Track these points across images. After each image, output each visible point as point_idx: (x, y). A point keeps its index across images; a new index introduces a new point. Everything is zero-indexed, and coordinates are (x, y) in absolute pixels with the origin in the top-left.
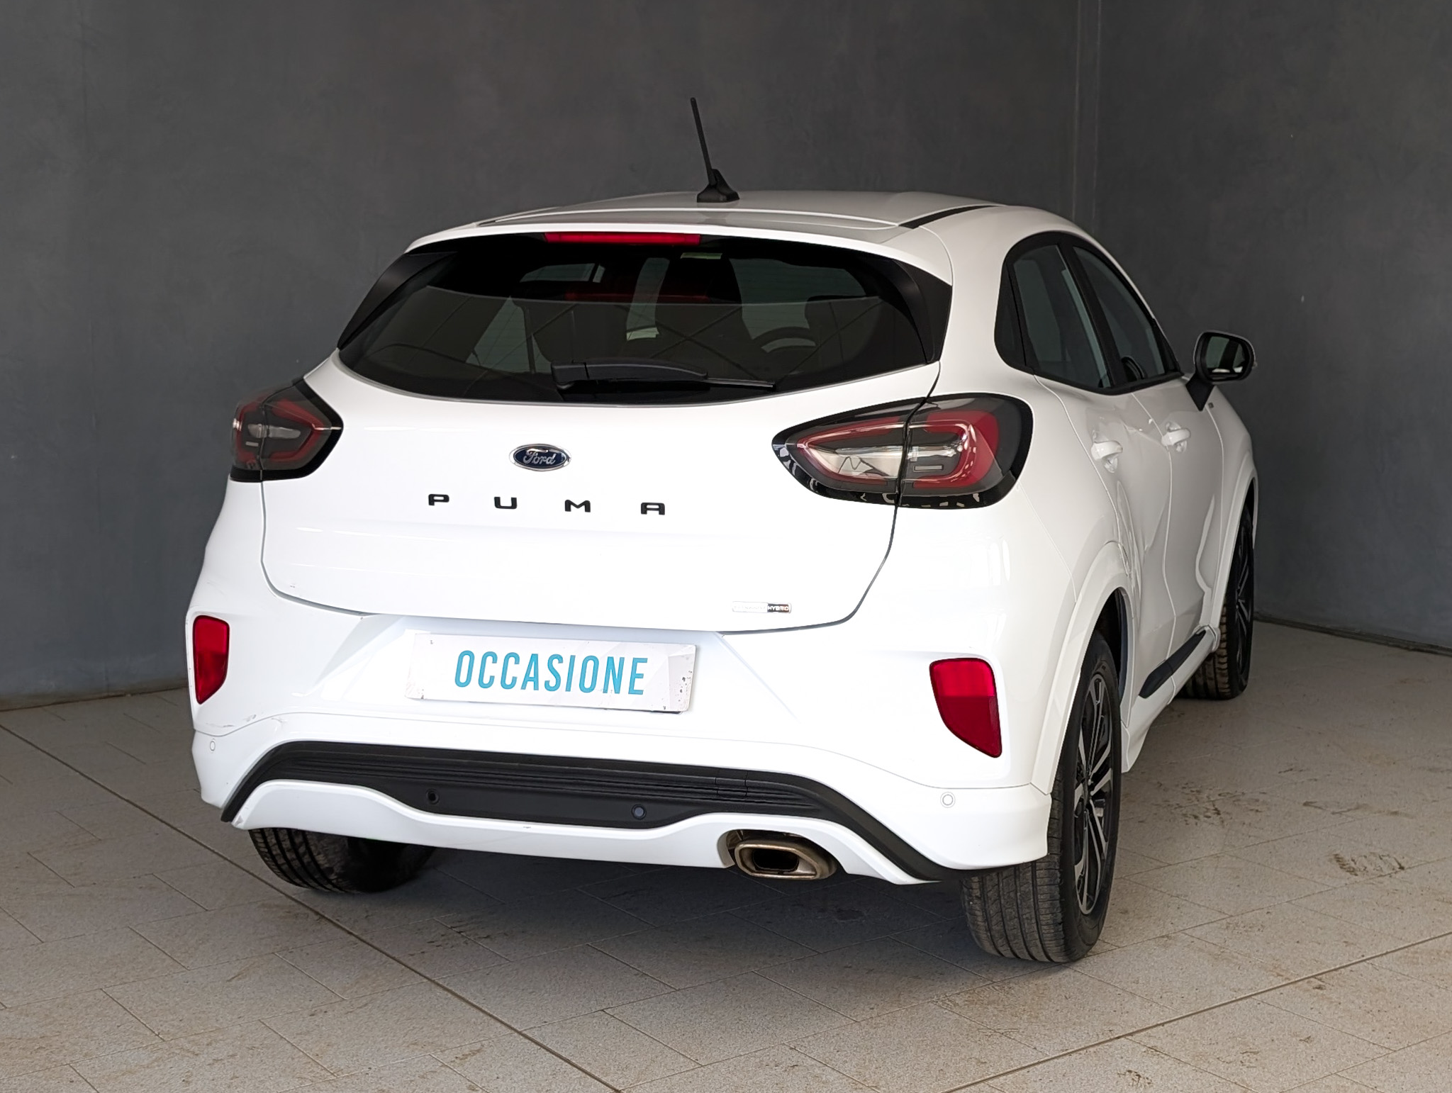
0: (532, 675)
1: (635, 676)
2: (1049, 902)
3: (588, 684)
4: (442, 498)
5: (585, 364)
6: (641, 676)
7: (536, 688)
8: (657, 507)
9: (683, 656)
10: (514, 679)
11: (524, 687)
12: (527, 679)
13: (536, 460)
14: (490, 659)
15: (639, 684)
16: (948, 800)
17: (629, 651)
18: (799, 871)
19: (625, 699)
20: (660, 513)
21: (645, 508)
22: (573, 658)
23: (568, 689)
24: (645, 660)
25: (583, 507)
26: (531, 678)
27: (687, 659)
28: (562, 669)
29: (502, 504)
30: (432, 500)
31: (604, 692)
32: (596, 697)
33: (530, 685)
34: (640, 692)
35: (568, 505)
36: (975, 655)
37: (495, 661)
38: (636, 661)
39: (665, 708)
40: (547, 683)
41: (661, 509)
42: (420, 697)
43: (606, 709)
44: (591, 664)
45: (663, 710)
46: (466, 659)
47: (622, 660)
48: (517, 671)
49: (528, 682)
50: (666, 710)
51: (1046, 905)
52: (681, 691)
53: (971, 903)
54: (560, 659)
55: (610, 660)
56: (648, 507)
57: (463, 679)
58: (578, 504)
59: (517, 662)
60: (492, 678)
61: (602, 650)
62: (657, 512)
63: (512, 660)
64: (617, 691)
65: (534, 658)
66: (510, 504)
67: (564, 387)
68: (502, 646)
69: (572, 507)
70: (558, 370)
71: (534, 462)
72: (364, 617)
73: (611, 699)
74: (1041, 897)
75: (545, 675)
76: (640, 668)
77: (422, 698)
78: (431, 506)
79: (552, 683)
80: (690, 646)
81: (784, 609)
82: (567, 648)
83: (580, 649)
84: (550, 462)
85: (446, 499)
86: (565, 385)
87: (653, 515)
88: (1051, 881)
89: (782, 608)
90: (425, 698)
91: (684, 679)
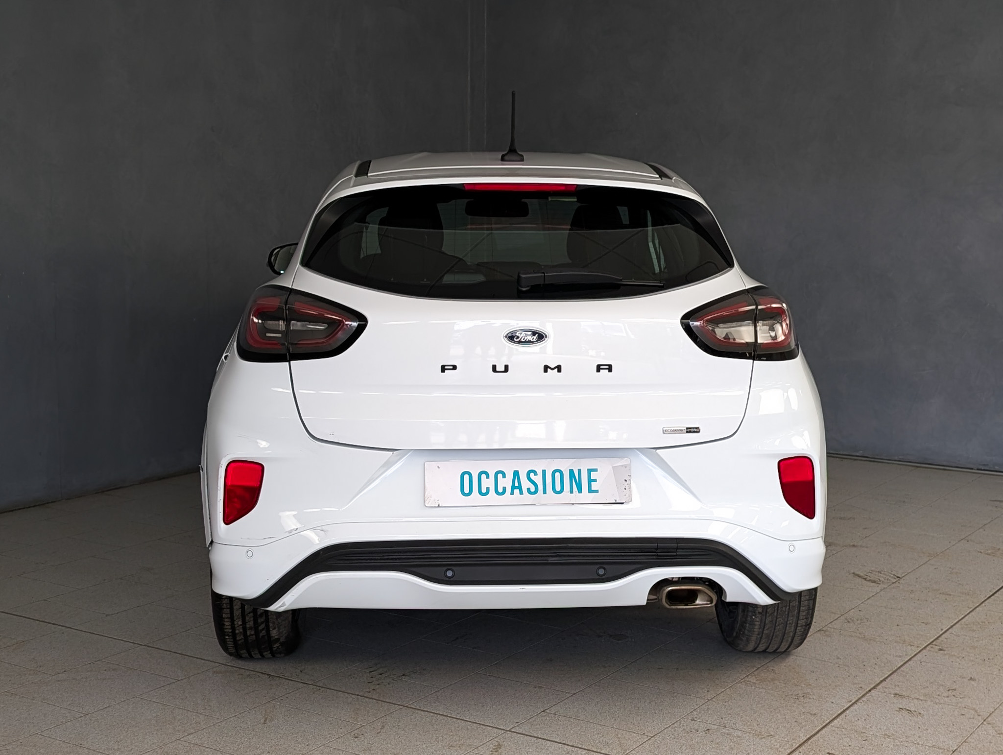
0: (516, 484)
1: (590, 481)
2: (806, 611)
3: (558, 488)
4: (451, 367)
5: (544, 273)
6: (595, 481)
7: (521, 493)
8: (607, 367)
9: (622, 466)
10: (504, 489)
11: (512, 493)
12: (513, 488)
13: (524, 339)
14: (483, 476)
15: (594, 486)
16: (792, 548)
17: (584, 465)
18: (698, 602)
19: (585, 496)
20: (609, 371)
21: (599, 368)
22: (544, 472)
23: (545, 492)
24: (596, 470)
25: (556, 370)
26: (517, 487)
27: (626, 467)
28: (538, 479)
29: (497, 370)
30: (443, 369)
31: (571, 493)
32: (566, 496)
33: (517, 491)
34: (597, 491)
35: (546, 368)
36: (804, 454)
37: (488, 477)
38: (590, 471)
39: (616, 501)
40: (529, 490)
41: (610, 368)
42: (437, 506)
43: (573, 504)
44: (557, 475)
45: (614, 502)
46: (466, 477)
47: (579, 471)
48: (506, 483)
49: (515, 490)
50: (617, 502)
51: (804, 614)
52: (625, 489)
53: (753, 617)
54: (535, 473)
55: (571, 471)
56: (602, 367)
57: (467, 490)
58: (552, 367)
59: (504, 476)
60: (488, 489)
61: (565, 465)
62: (607, 371)
63: (500, 476)
64: (580, 491)
65: (516, 473)
66: (503, 369)
67: (524, 289)
68: (492, 467)
69: (549, 370)
70: (525, 278)
71: (522, 340)
72: (395, 452)
73: (576, 497)
74: (802, 608)
75: (526, 484)
76: (594, 475)
77: (439, 506)
78: (443, 374)
79: (533, 489)
80: (626, 459)
81: (696, 430)
82: (539, 465)
83: (549, 465)
84: (534, 340)
85: (454, 367)
86: (525, 288)
87: (604, 372)
88: (810, 597)
89: (695, 430)
90: (440, 505)
91: (626, 481)
